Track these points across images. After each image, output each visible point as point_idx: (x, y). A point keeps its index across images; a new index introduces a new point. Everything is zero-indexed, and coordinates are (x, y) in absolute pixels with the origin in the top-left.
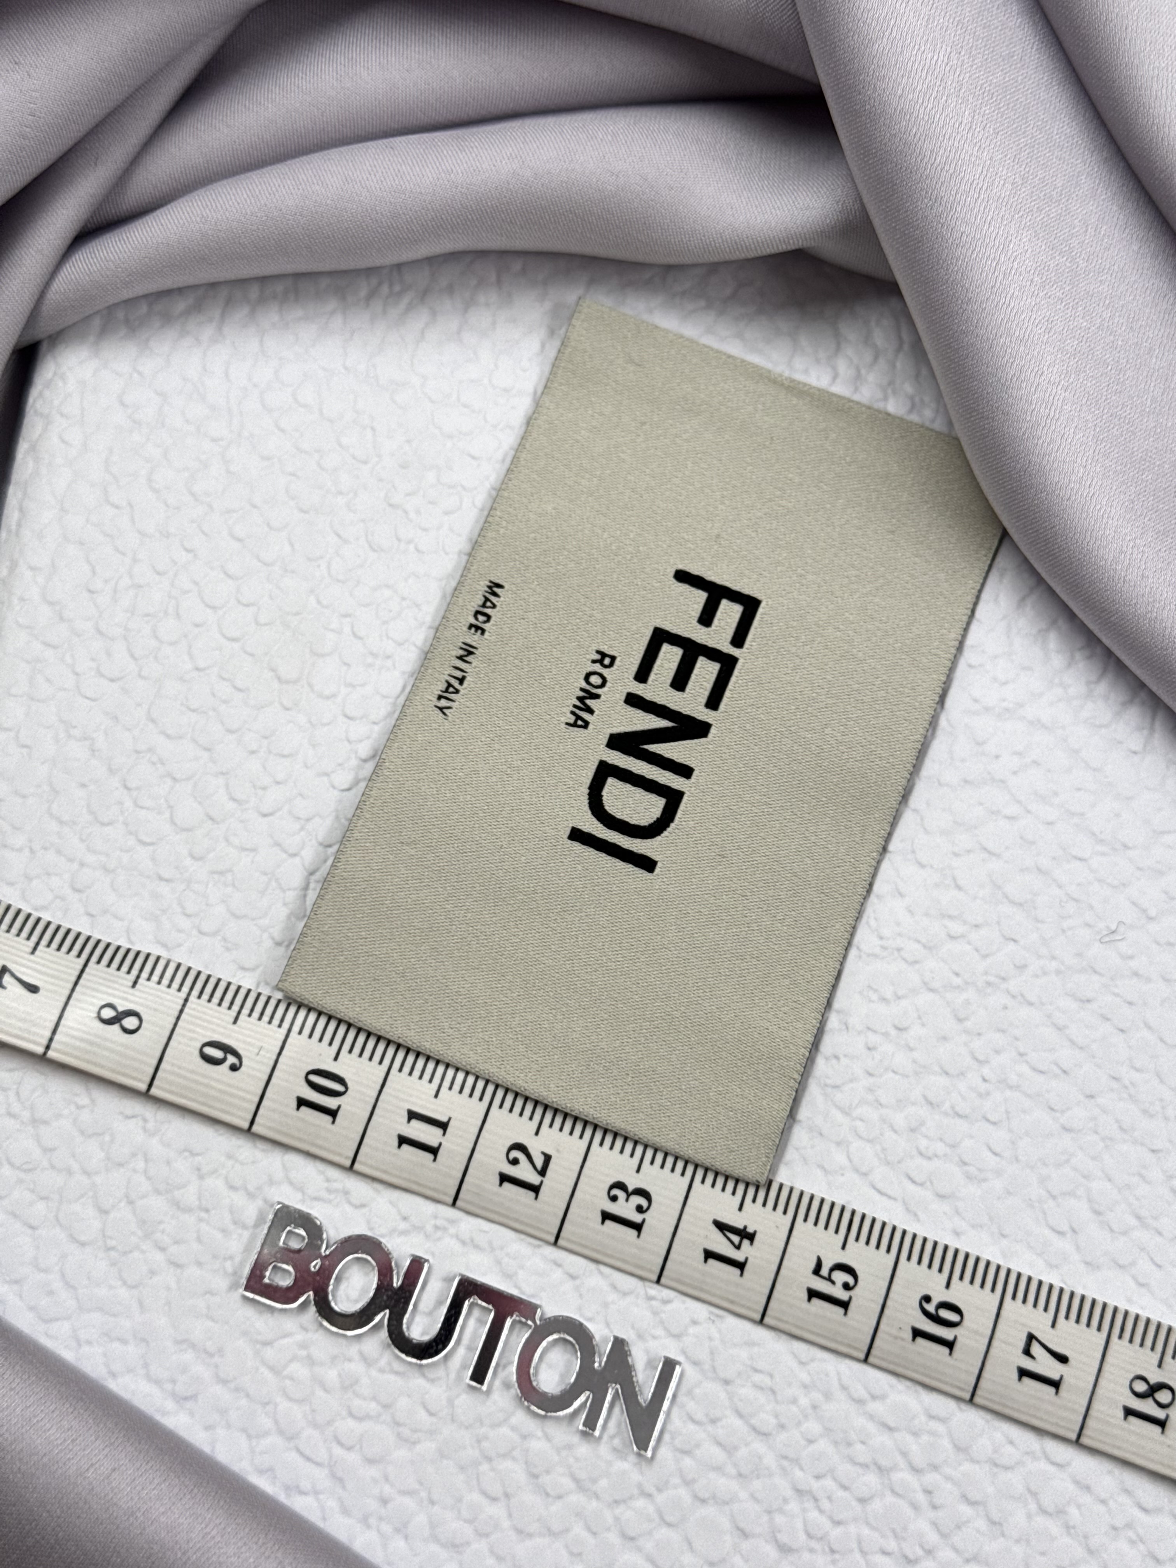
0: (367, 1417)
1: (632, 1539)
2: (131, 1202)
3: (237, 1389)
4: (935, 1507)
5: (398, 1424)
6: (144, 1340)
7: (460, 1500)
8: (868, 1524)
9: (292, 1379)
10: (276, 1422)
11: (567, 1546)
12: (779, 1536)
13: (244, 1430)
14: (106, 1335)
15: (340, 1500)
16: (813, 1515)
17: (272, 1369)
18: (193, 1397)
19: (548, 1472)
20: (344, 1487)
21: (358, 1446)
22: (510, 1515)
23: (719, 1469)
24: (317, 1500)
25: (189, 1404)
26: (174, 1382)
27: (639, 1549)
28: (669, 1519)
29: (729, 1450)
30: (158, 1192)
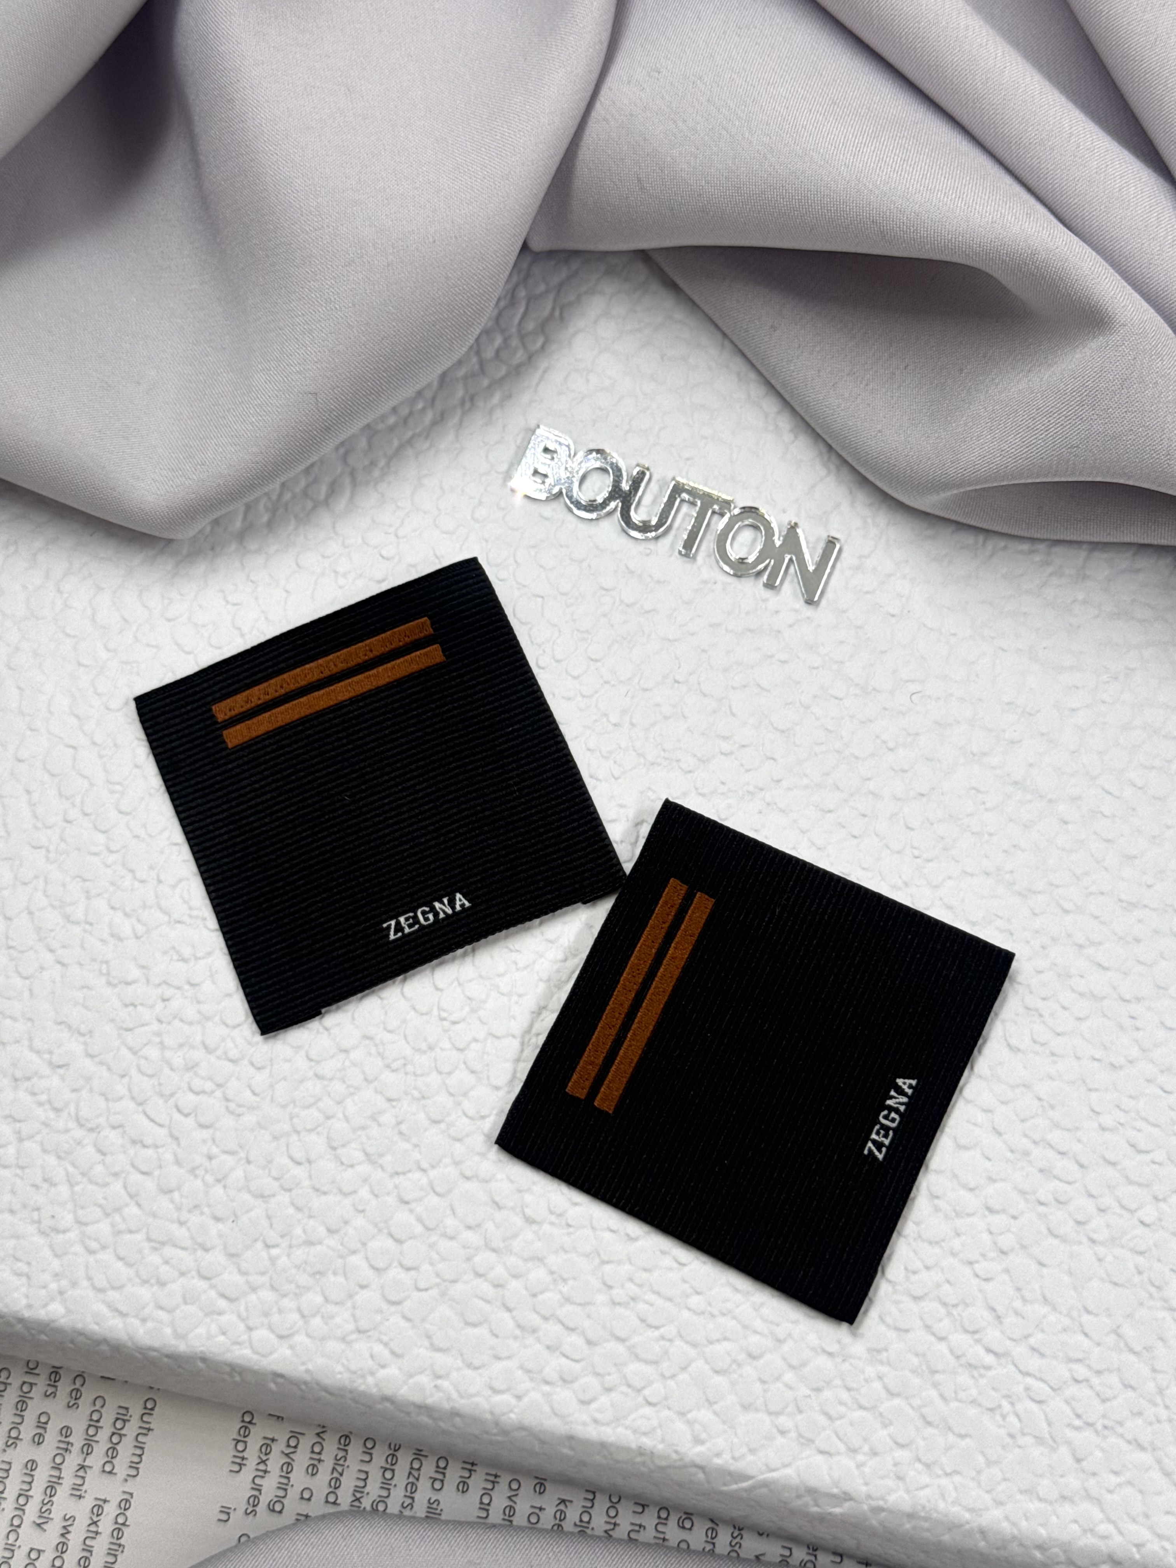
0: (204, 1092)
3: (101, 1063)
7: (270, 1162)
15: (175, 1154)
26: (50, 1052)
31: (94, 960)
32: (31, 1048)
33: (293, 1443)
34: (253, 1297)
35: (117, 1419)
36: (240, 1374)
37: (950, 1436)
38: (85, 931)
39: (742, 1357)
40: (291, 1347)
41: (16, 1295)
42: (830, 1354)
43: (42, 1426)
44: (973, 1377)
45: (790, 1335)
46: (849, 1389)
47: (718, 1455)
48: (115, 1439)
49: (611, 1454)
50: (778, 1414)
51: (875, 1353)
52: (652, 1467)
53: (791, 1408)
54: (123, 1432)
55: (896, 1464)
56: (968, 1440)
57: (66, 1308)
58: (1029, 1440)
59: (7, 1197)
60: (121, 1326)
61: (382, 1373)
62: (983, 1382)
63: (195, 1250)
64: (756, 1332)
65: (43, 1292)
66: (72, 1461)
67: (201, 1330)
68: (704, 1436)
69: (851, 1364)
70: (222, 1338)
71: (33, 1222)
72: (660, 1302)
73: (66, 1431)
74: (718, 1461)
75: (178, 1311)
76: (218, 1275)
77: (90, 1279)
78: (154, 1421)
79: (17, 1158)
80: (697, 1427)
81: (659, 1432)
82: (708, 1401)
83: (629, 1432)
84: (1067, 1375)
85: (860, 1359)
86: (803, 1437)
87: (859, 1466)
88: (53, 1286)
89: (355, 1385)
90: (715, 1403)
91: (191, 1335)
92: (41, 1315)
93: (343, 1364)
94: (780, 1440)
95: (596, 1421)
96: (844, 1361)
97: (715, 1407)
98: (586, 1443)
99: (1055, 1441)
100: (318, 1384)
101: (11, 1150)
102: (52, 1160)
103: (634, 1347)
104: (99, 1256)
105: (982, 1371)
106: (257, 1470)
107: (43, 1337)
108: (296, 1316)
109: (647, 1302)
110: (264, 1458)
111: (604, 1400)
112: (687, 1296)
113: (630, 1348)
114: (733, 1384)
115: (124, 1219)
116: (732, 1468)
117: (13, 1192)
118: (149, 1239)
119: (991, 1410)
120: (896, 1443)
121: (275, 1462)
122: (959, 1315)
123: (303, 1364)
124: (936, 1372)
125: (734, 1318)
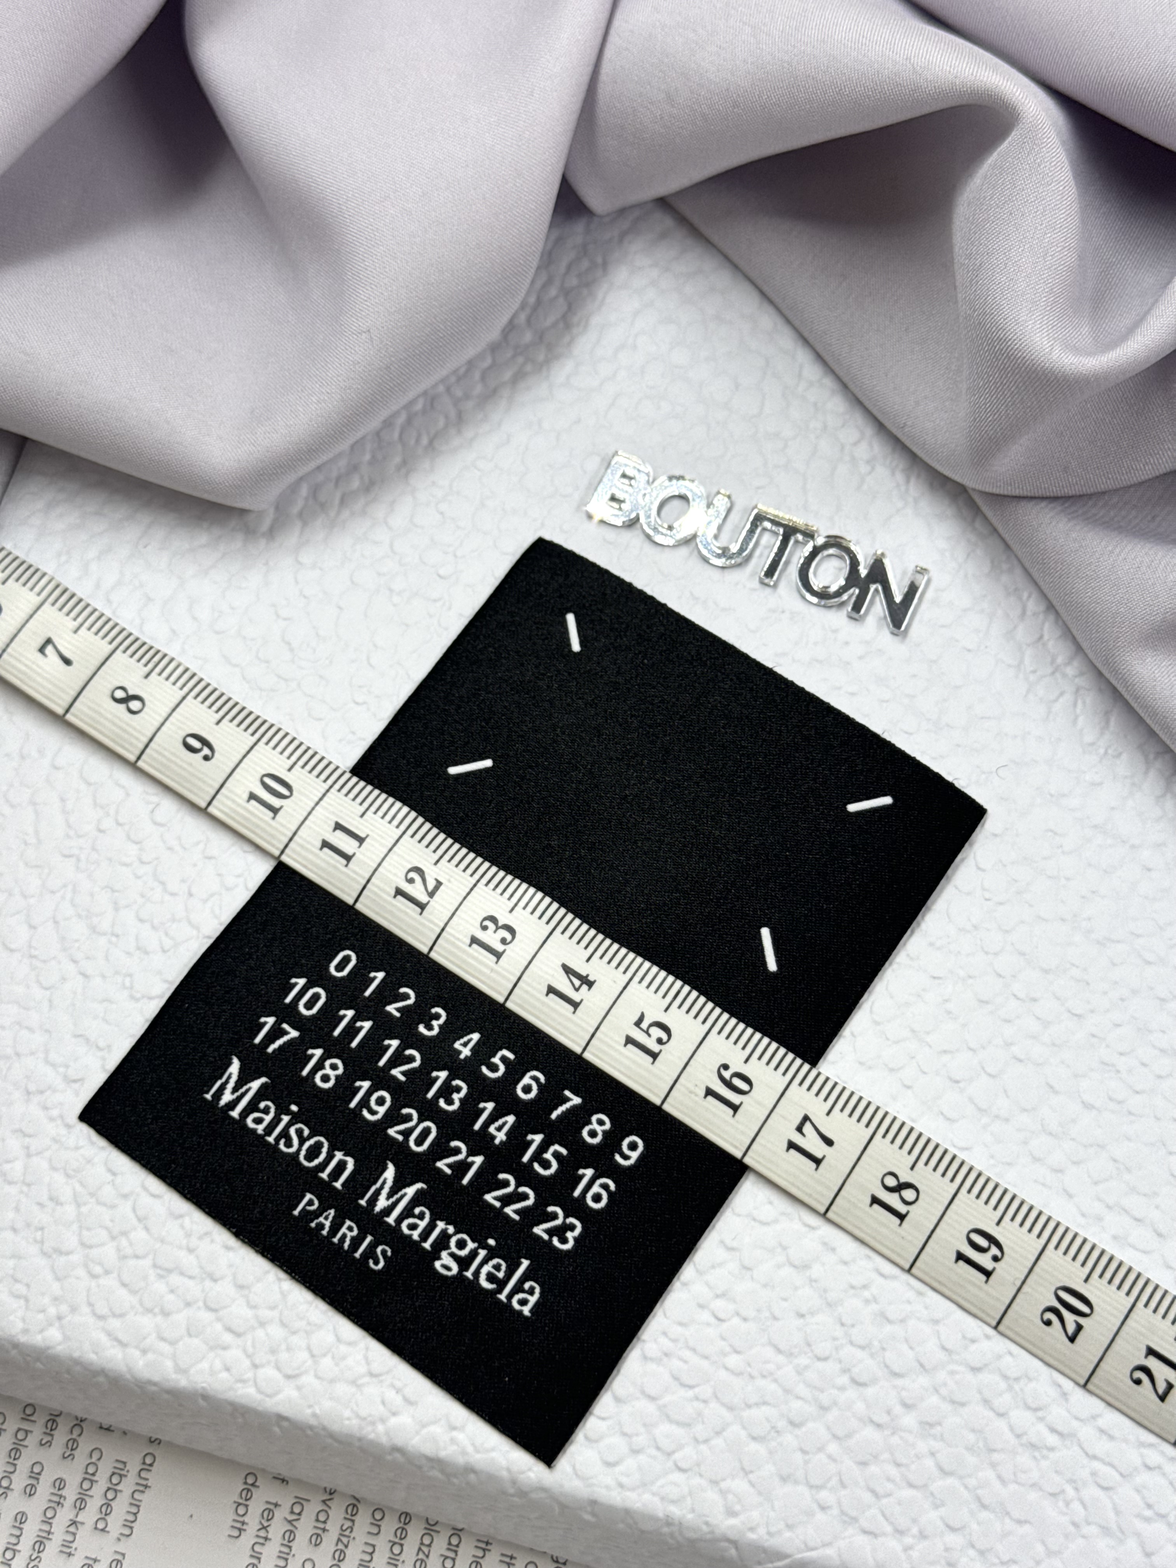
31: (117, 973)
32: (47, 1061)
33: (297, 1509)
34: (260, 1333)
35: (114, 1474)
36: (243, 1415)
37: (1007, 1520)
38: (110, 942)
39: (782, 1424)
40: (299, 1388)
41: (12, 1318)
42: (879, 1426)
43: (35, 1476)
44: (1035, 1458)
45: (835, 1403)
46: (898, 1465)
47: (752, 1529)
48: (110, 1495)
49: (636, 1523)
50: (819, 1488)
51: (927, 1427)
52: (680, 1539)
53: (834, 1481)
54: (119, 1488)
55: (947, 1550)
56: (1027, 1528)
57: (63, 1333)
58: (1093, 1530)
59: (11, 1215)
60: (120, 1356)
61: (393, 1421)
62: (1044, 1464)
63: (203, 1280)
64: (798, 1398)
65: (41, 1316)
66: (64, 1515)
67: (205, 1365)
68: (737, 1508)
69: (901, 1438)
70: (224, 1375)
71: (36, 1241)
72: (694, 1359)
73: (60, 1484)
74: (752, 1536)
75: (181, 1343)
76: (225, 1307)
77: (90, 1304)
78: (152, 1477)
79: (24, 1174)
80: (730, 1497)
81: (689, 1501)
82: (743, 1469)
83: (656, 1499)
84: (1138, 1462)
85: (910, 1432)
86: (846, 1515)
87: (907, 1549)
88: (52, 1311)
89: (364, 1432)
90: (751, 1472)
91: (192, 1371)
92: (37, 1340)
93: (352, 1410)
94: (820, 1516)
95: (621, 1486)
96: (893, 1434)
97: (751, 1476)
98: (611, 1509)
99: (1123, 1533)
100: (324, 1428)
101: (18, 1166)
102: (59, 1178)
103: (665, 1406)
104: (102, 1281)
105: (1045, 1452)
106: (258, 1536)
107: (39, 1365)
108: (304, 1355)
109: (681, 1359)
110: (266, 1524)
111: (631, 1463)
112: (725, 1355)
113: (662, 1409)
114: (771, 1453)
115: (131, 1244)
116: (766, 1544)
117: (17, 1209)
118: (155, 1266)
119: (1053, 1495)
120: (948, 1526)
121: (277, 1529)
122: (1022, 1390)
123: (310, 1406)
124: (994, 1451)
125: (775, 1381)
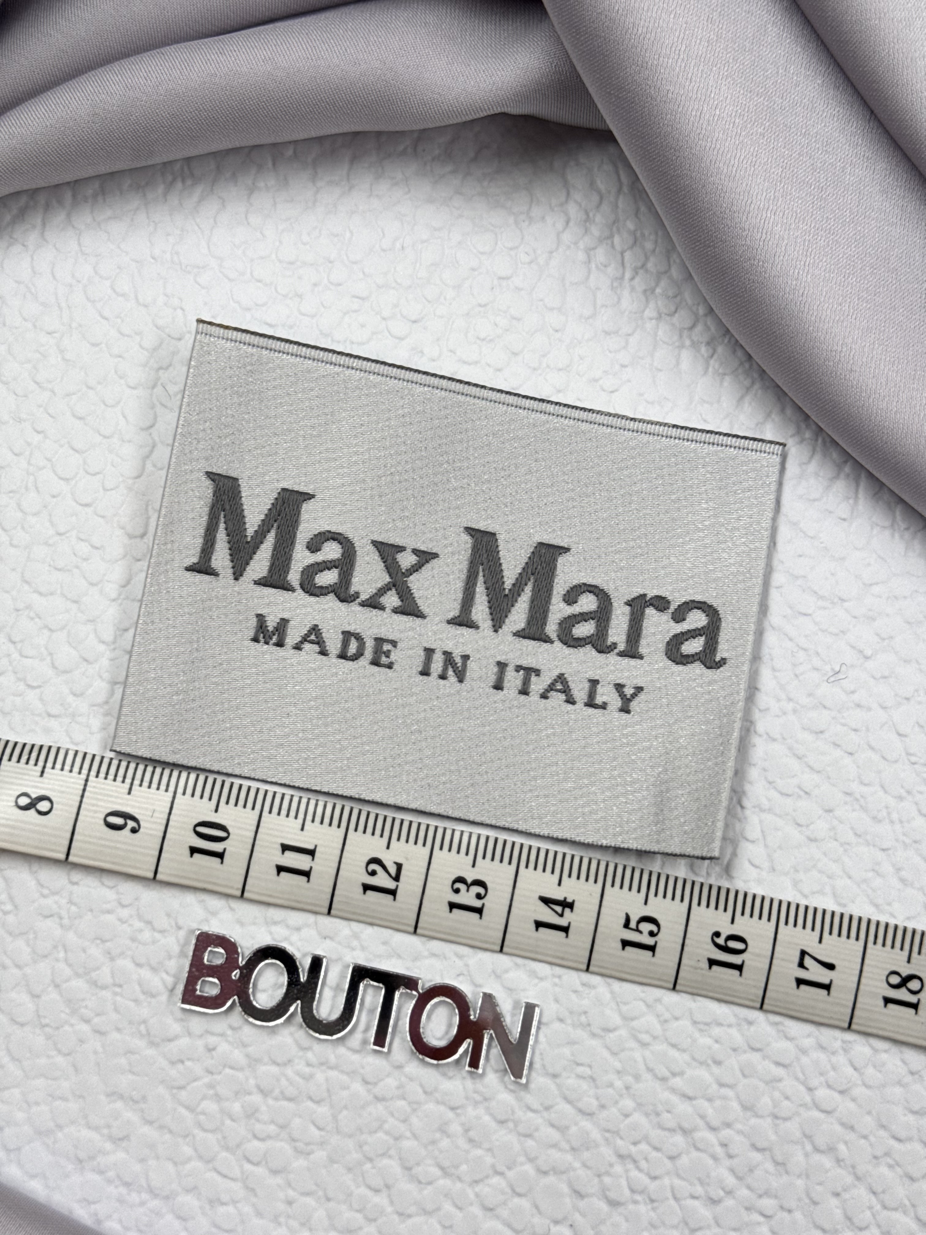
1: (491, 1210)
2: (57, 986)
4: (730, 1157)
5: (294, 1140)
6: (81, 1097)
8: (679, 1176)
9: (203, 1113)
10: (196, 1150)
11: (440, 1222)
12: (607, 1193)
13: (170, 1159)
14: (50, 1095)
16: (634, 1173)
17: (187, 1108)
18: (126, 1138)
19: (418, 1164)
20: (256, 1195)
21: (264, 1163)
22: (392, 1203)
23: (555, 1146)
24: (236, 1208)
25: (124, 1144)
27: (498, 1217)
28: (518, 1190)
29: (562, 1130)
30: (77, 975)
